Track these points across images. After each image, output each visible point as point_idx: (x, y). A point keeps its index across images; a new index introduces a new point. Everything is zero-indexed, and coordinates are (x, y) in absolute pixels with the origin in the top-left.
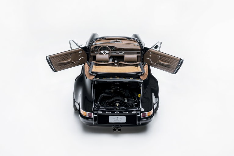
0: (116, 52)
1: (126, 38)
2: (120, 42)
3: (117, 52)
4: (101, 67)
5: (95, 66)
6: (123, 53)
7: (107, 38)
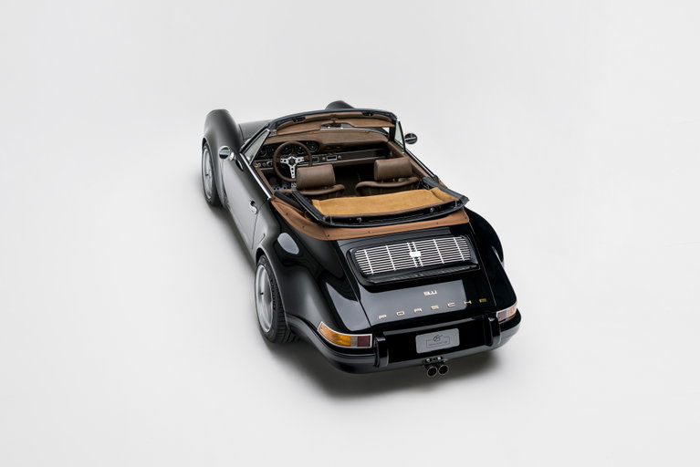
0: (317, 156)
1: (360, 113)
2: (339, 125)
3: (321, 158)
4: (334, 203)
5: (318, 201)
6: (338, 159)
7: (307, 117)
